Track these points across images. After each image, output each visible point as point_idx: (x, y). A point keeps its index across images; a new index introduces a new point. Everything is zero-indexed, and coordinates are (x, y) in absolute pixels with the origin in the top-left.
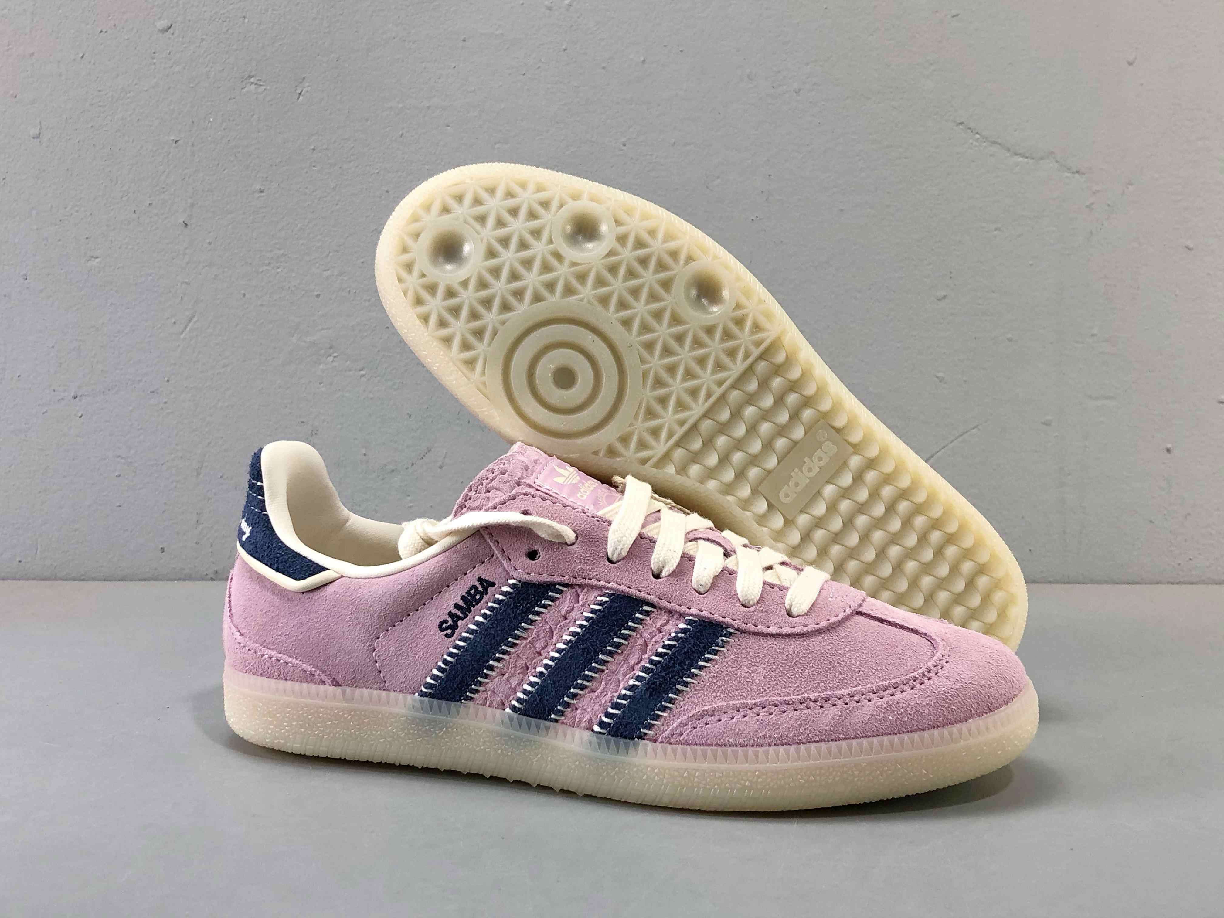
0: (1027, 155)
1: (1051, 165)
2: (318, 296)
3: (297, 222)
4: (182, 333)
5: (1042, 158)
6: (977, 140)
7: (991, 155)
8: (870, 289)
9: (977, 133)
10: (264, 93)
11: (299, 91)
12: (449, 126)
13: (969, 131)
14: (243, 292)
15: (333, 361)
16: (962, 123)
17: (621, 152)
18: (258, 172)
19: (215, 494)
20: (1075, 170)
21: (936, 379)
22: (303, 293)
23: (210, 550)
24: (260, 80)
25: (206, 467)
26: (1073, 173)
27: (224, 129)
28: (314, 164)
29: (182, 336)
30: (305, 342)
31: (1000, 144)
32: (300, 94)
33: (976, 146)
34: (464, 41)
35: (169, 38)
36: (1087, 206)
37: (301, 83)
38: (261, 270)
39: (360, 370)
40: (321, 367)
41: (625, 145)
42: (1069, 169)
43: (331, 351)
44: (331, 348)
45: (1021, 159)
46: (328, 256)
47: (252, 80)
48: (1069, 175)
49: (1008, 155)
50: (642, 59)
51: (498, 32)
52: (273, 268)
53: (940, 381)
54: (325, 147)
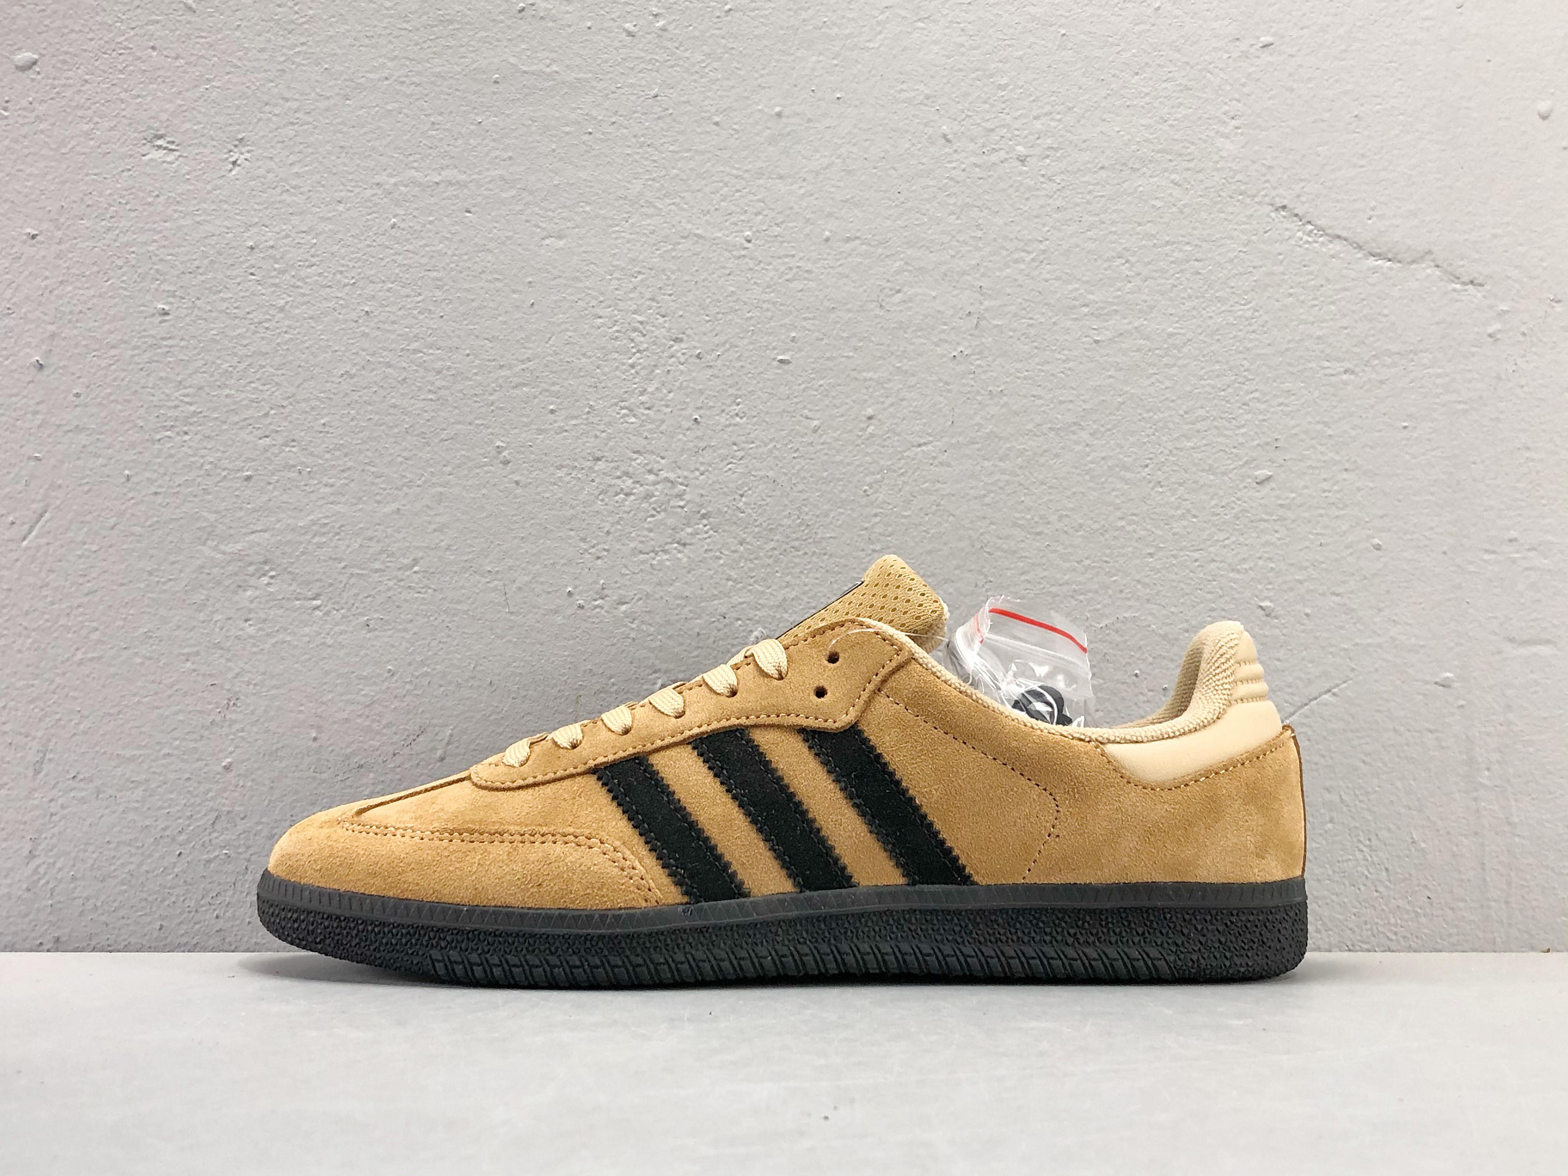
0: (1390, 256)
1: (1429, 271)
2: (248, 478)
3: (219, 362)
4: (24, 539)
5: (1414, 262)
6: (1310, 233)
7: (1333, 257)
8: (1147, 466)
9: (1309, 222)
10: (177, 163)
11: (233, 159)
12: (469, 212)
13: (1295, 219)
14: (127, 472)
15: (269, 584)
16: (1284, 207)
17: (743, 253)
18: (162, 282)
19: (63, 807)
20: (1466, 279)
21: (1259, 610)
22: (225, 473)
23: (50, 902)
24: (173, 142)
25: (50, 760)
26: (1464, 284)
27: (112, 217)
28: (252, 271)
29: (25, 543)
30: (224, 553)
31: (1346, 240)
32: (234, 163)
33: (1308, 242)
34: (496, 82)
35: (33, 80)
36: (1490, 335)
37: (236, 146)
38: (158, 437)
39: (314, 599)
40: (249, 593)
41: (749, 241)
42: (1458, 278)
43: (267, 568)
44: (265, 562)
45: (1380, 262)
46: (266, 415)
47: (159, 142)
48: (1458, 286)
49: (1359, 255)
50: (777, 109)
51: (548, 70)
52: (178, 433)
53: (1268, 615)
54: (271, 243)
